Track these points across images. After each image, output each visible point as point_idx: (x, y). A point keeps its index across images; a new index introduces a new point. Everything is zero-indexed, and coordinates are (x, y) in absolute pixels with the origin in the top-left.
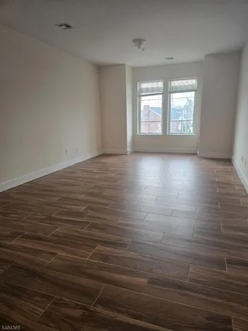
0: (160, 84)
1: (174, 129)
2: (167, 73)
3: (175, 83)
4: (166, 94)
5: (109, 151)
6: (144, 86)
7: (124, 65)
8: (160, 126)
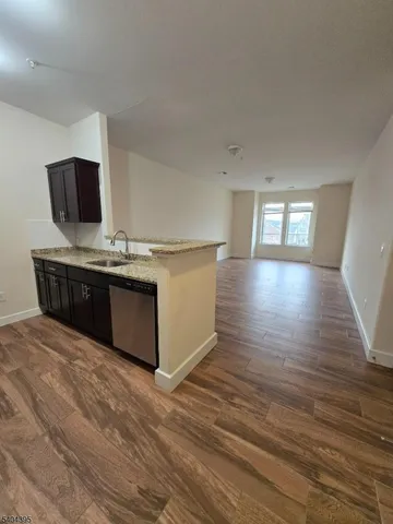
0: (282, 205)
1: (292, 241)
2: (288, 197)
3: (293, 205)
4: (286, 213)
5: (236, 255)
6: (268, 206)
7: (253, 191)
8: (279, 237)
